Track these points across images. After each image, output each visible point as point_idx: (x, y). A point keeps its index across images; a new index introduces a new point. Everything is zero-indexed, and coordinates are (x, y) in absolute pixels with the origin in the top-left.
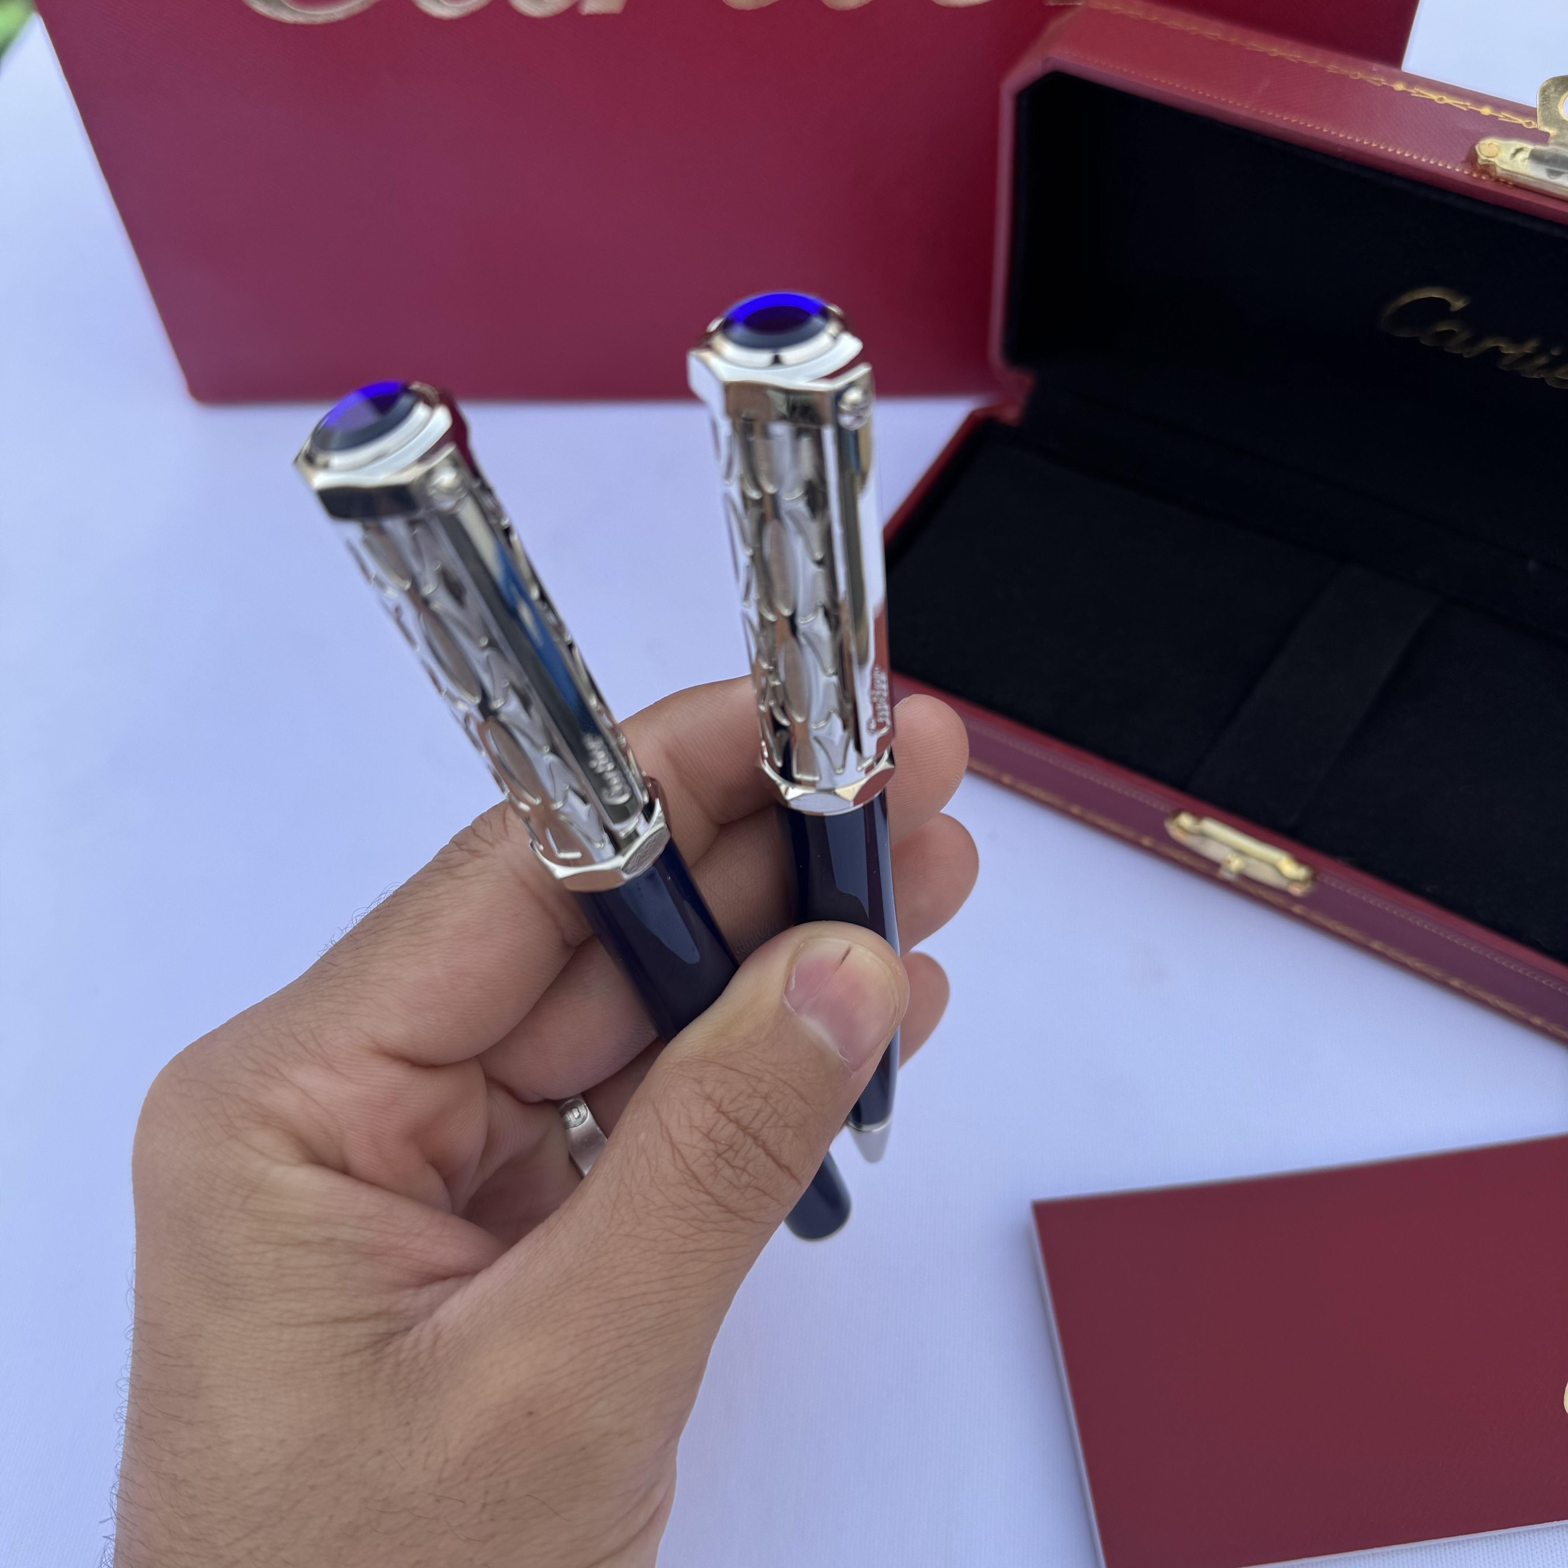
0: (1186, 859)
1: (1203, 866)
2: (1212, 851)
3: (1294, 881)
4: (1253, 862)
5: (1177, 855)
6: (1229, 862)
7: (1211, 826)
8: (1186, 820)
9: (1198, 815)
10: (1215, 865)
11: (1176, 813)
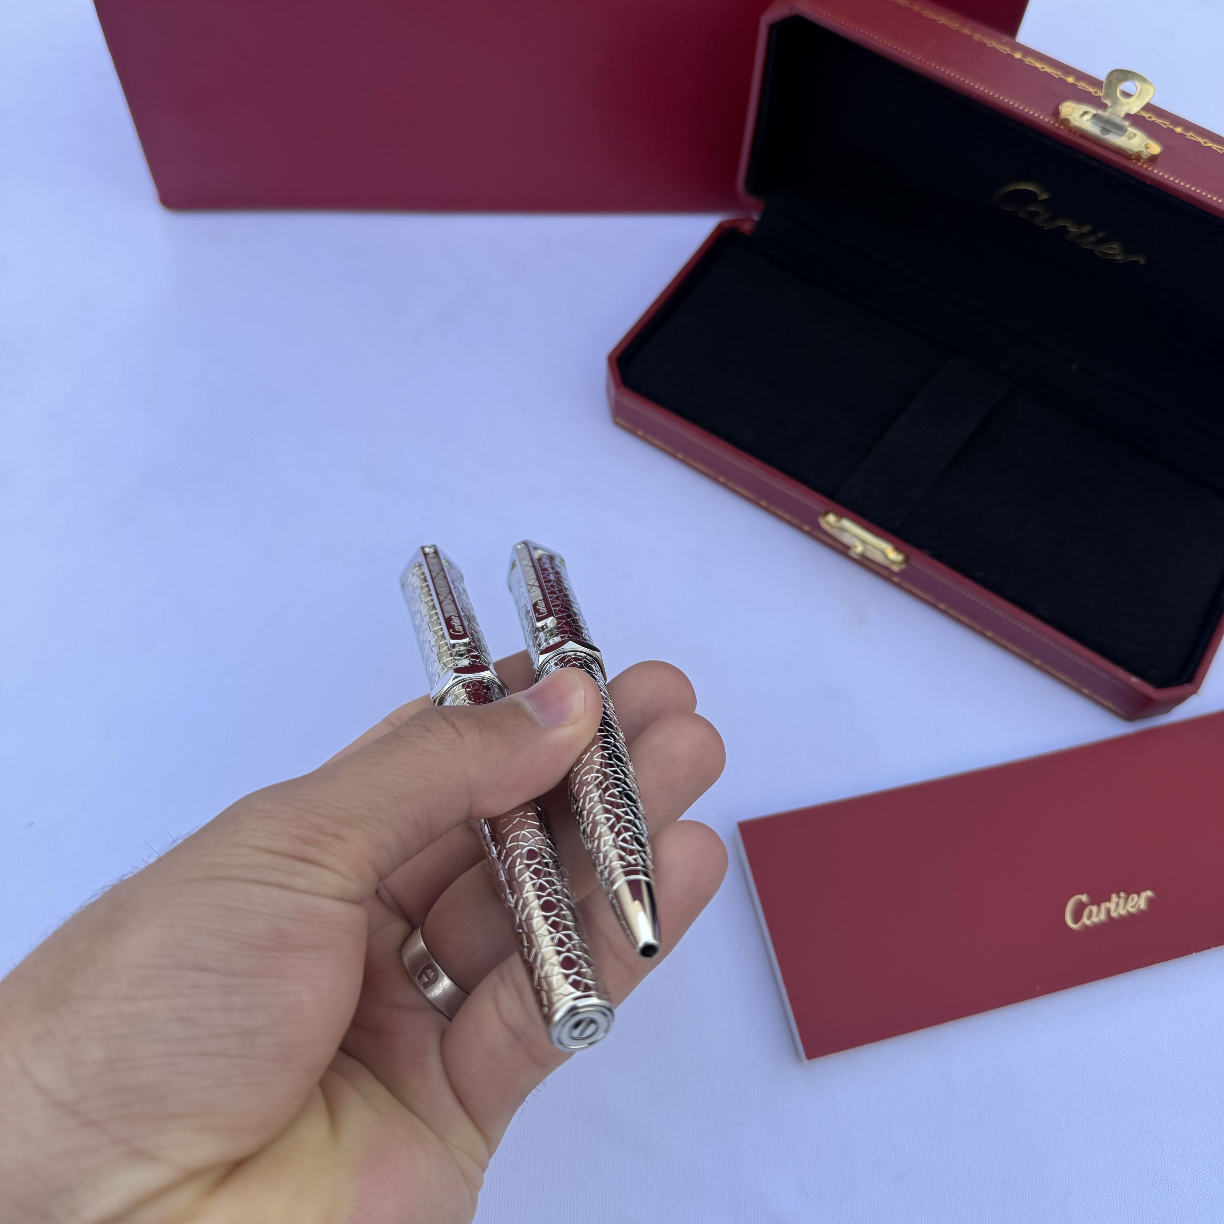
4: (870, 547)
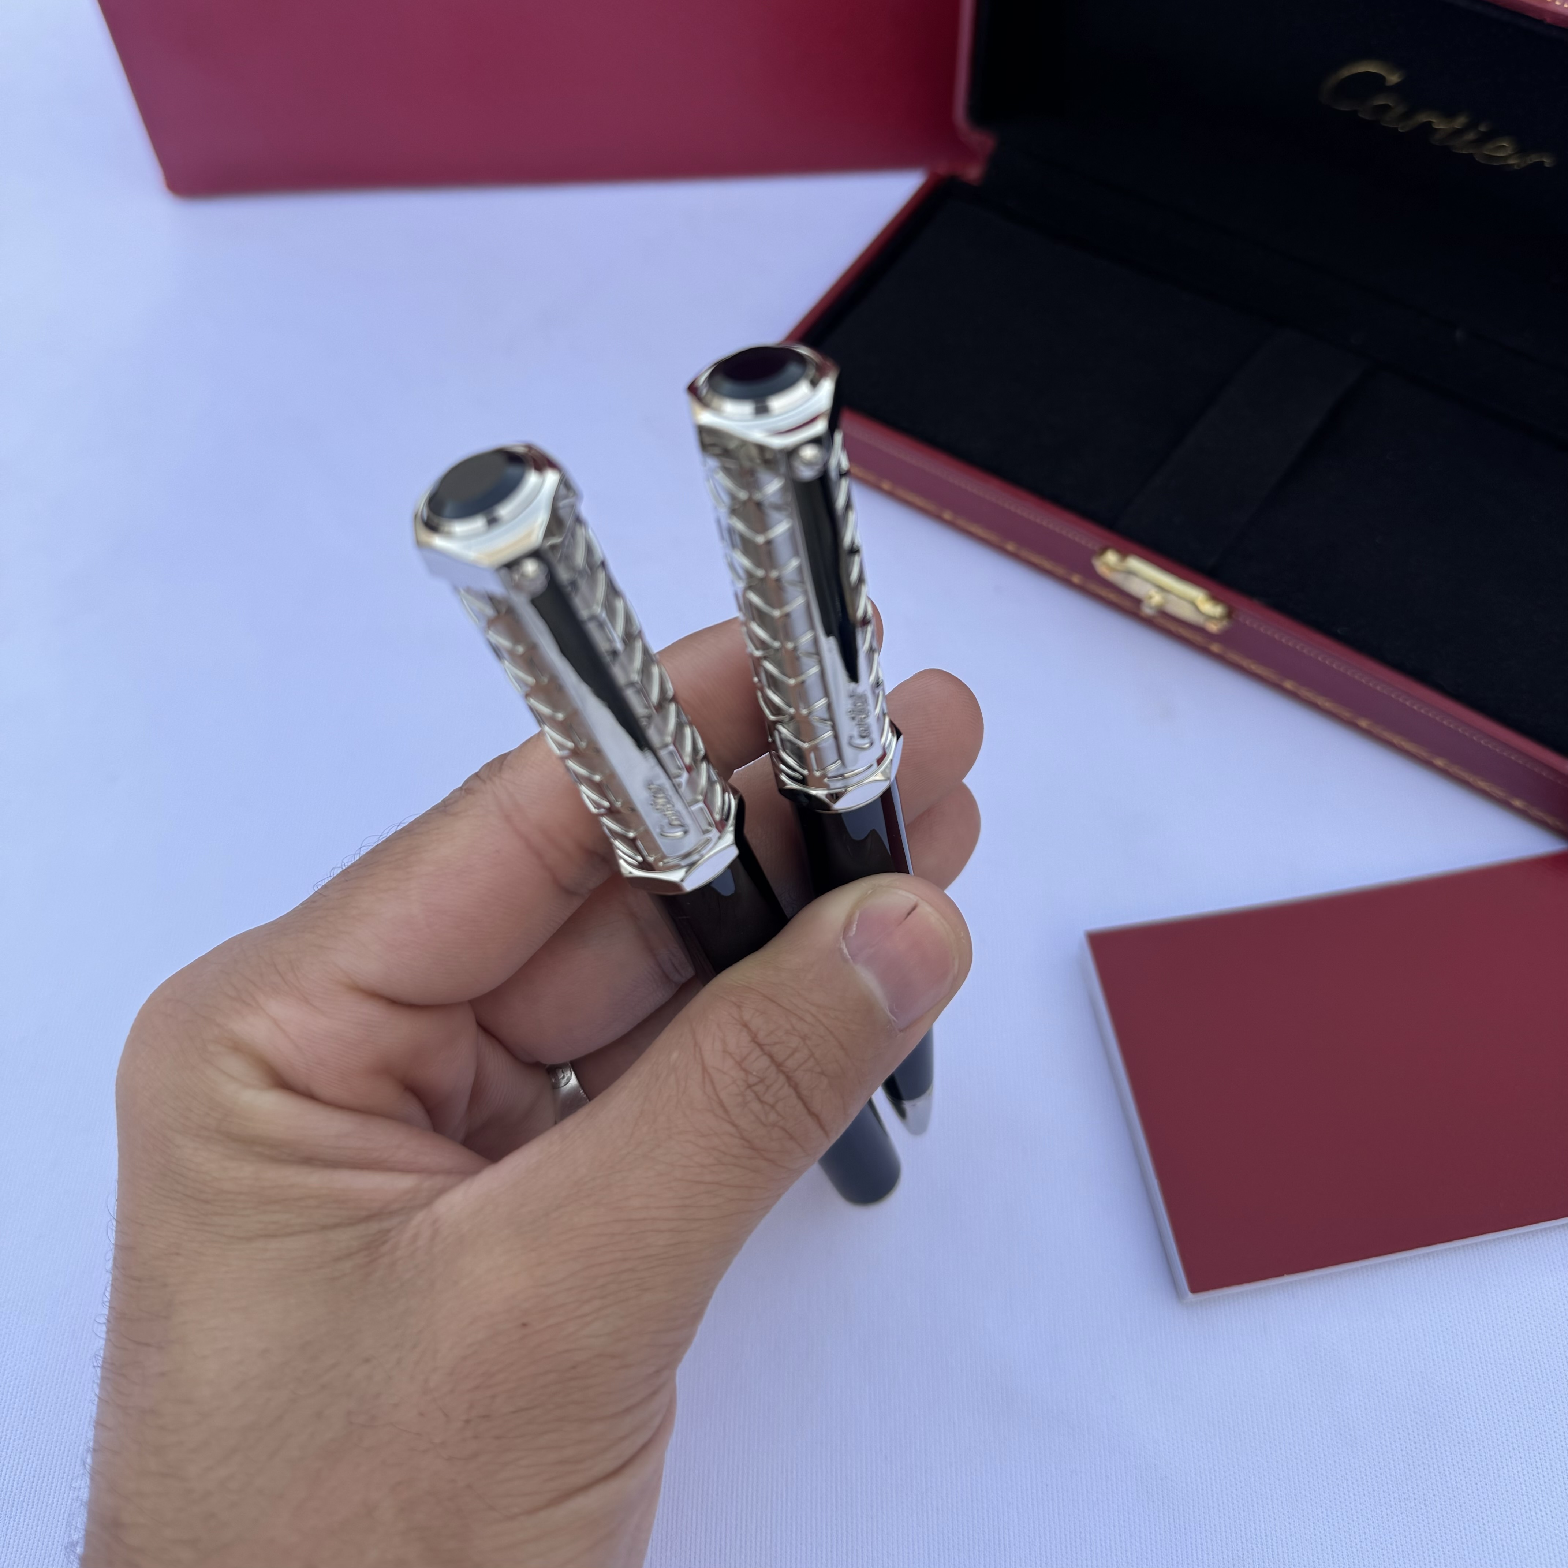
0: (1112, 596)
1: (1127, 604)
2: (1135, 587)
3: (1210, 618)
5: (1104, 592)
6: (1151, 597)
7: (1135, 563)
8: (1111, 557)
9: (1124, 553)
10: (1137, 601)
11: (1103, 550)
